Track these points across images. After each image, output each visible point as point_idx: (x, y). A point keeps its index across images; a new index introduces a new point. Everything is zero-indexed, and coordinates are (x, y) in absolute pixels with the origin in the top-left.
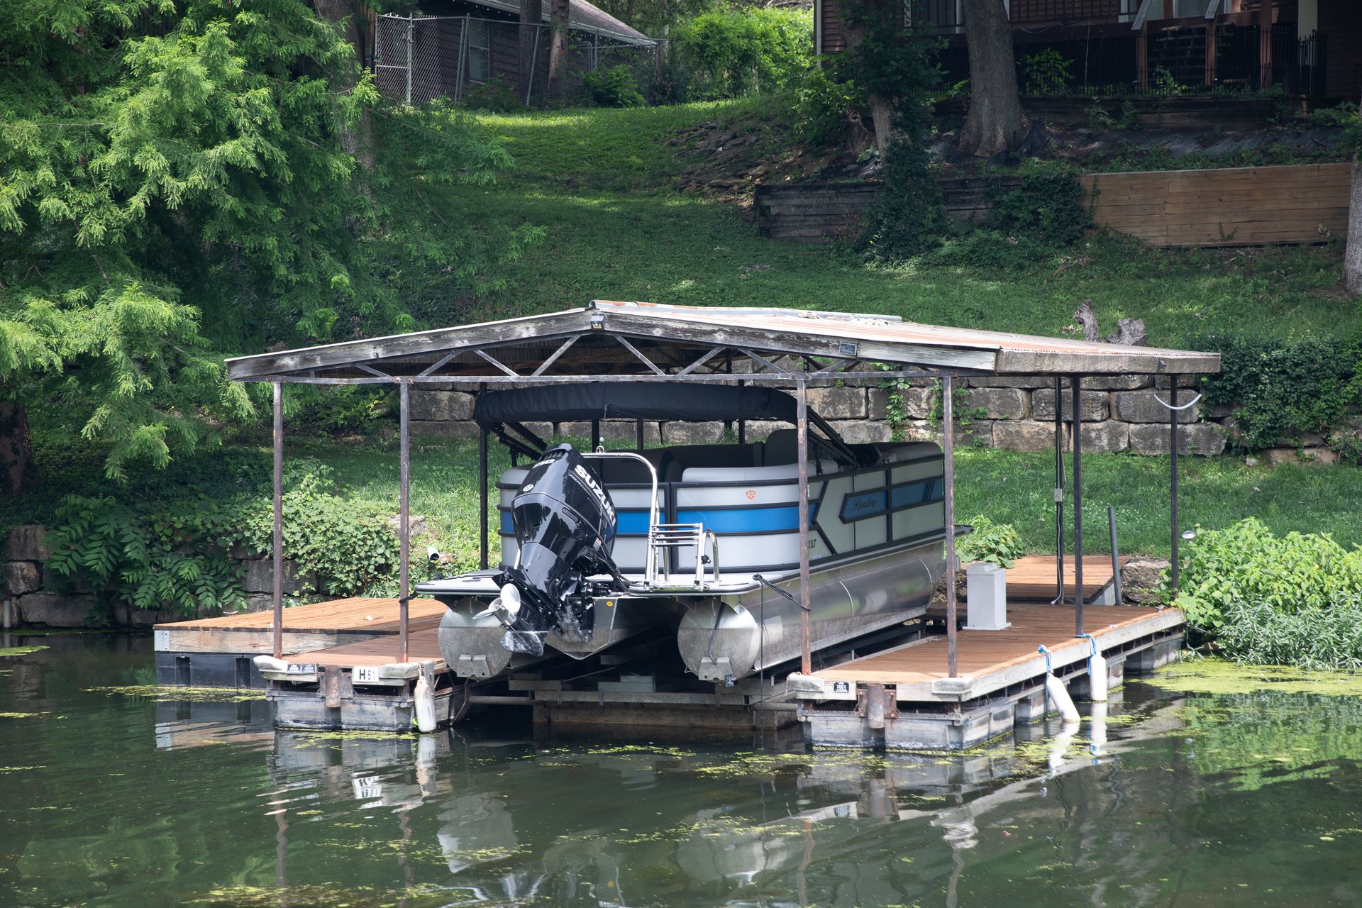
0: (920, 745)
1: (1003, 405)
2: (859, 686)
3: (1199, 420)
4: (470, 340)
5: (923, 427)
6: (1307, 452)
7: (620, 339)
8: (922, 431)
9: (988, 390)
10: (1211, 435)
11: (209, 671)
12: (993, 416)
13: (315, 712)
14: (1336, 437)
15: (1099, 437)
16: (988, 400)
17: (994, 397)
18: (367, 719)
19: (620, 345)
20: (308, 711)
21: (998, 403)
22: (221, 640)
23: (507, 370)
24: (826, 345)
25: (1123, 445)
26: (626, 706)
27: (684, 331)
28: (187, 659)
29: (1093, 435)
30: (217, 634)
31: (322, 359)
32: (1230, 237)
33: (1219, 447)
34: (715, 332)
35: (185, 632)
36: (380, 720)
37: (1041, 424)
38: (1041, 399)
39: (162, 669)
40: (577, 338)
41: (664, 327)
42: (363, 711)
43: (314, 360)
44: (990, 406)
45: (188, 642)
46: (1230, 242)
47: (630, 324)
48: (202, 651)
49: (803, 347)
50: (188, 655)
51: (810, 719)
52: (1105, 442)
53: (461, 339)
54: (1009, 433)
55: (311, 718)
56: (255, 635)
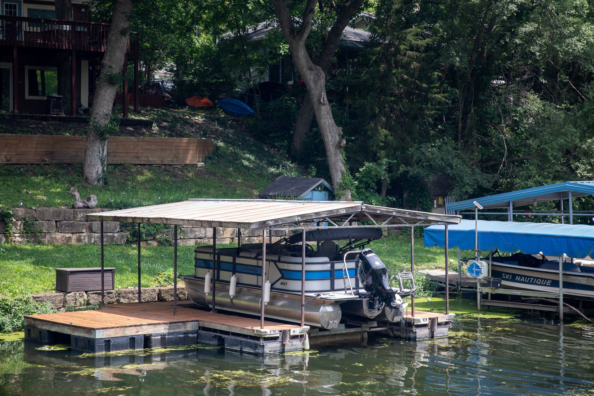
0: (442, 335)
1: (49, 227)
2: (430, 319)
3: (119, 231)
4: (326, 214)
5: (18, 236)
6: (149, 242)
7: (366, 214)
8: (17, 238)
9: (43, 221)
10: (122, 237)
11: (119, 344)
12: (45, 231)
13: (277, 347)
14: (158, 237)
15: (84, 239)
16: (43, 225)
17: (45, 224)
18: (294, 347)
19: (365, 216)
20: (275, 347)
21: (47, 226)
22: (124, 331)
23: (335, 224)
24: (420, 216)
25: (93, 242)
26: (336, 335)
27: (385, 211)
28: (109, 341)
29: (82, 238)
30: (122, 329)
31: (281, 221)
32: (9, 160)
33: (124, 241)
34: (393, 212)
35: (109, 330)
36: (298, 347)
37: (62, 234)
38: (63, 224)
39: (99, 346)
40: (355, 213)
41: (380, 210)
42: (292, 345)
43: (279, 222)
44: (44, 227)
45: (111, 334)
46: (9, 162)
47: (371, 209)
48: (116, 336)
49: (415, 216)
50: (109, 339)
51: (416, 331)
52: (87, 240)
53: (324, 214)
54: (52, 238)
55: (275, 349)
56: (137, 327)
